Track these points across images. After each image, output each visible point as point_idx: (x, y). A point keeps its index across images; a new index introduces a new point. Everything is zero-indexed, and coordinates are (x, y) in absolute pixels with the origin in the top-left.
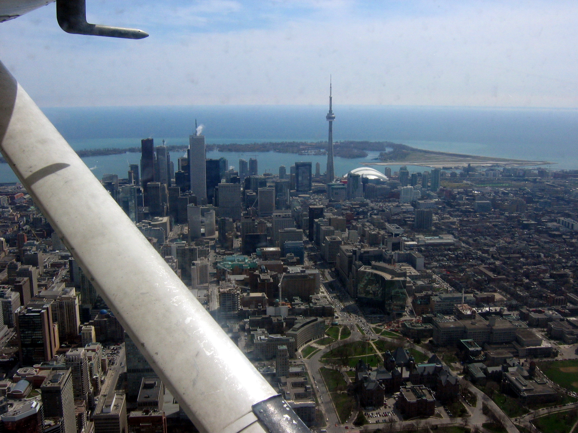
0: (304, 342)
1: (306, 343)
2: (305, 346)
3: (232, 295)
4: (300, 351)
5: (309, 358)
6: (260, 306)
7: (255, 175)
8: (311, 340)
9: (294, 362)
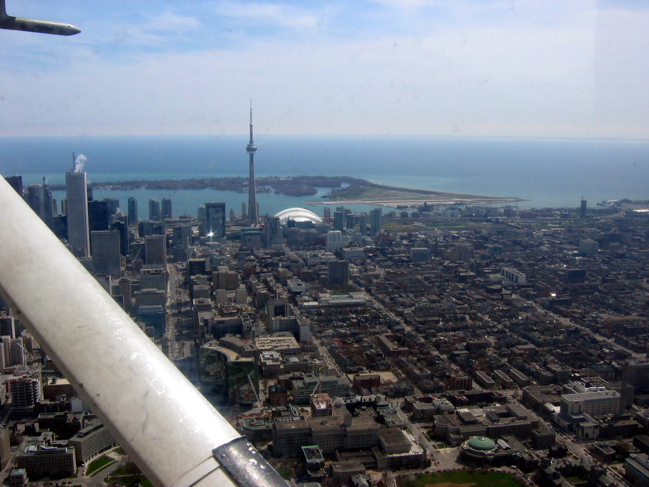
0: (98, 451)
1: (100, 452)
2: (99, 456)
3: (26, 384)
4: (86, 465)
5: (93, 476)
6: (64, 397)
7: (168, 217)
8: (110, 447)
9: (69, 483)
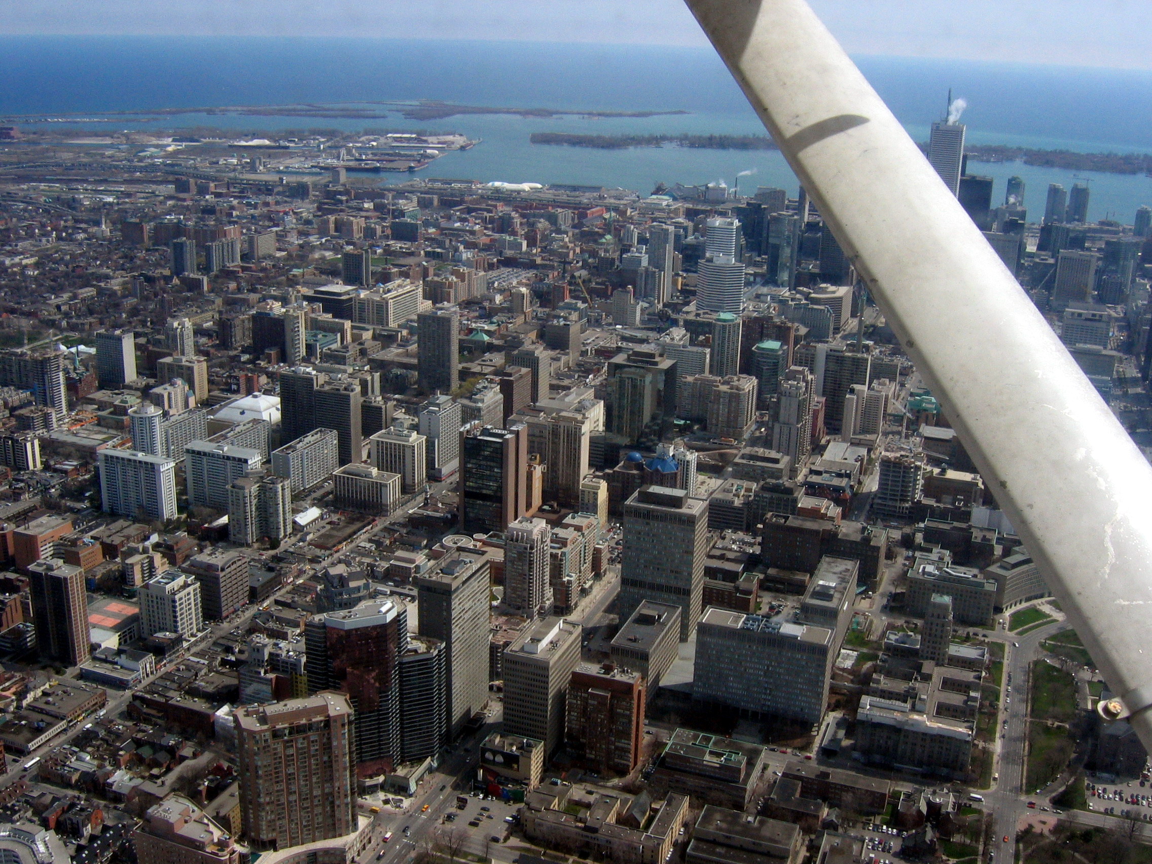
0: (1024, 597)
1: (1028, 599)
2: (1024, 605)
3: (905, 467)
4: (1007, 613)
5: (1020, 634)
6: (960, 500)
7: (1078, 220)
8: (1042, 596)
9: (984, 636)
